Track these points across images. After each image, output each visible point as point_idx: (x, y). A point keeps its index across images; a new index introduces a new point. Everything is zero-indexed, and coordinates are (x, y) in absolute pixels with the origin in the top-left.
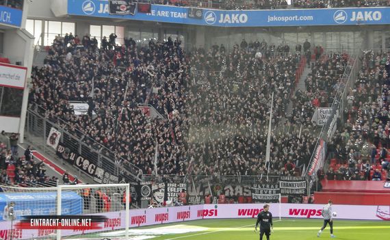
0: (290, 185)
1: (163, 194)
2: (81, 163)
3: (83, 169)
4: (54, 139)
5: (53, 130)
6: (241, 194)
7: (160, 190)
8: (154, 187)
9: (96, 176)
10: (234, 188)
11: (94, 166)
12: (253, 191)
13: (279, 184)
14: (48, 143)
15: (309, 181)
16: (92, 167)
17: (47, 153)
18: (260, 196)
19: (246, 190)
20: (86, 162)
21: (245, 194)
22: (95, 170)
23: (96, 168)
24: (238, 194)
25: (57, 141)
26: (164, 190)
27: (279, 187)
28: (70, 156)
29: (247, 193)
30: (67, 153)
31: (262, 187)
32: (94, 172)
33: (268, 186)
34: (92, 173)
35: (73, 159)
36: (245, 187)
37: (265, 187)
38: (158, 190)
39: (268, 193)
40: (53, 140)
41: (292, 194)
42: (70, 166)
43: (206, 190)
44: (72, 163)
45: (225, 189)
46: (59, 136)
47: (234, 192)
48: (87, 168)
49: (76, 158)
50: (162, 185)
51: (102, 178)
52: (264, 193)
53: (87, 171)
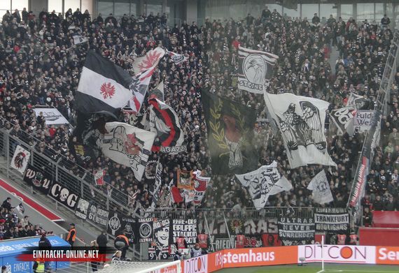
0: (328, 219)
1: (167, 234)
2: (58, 192)
3: (60, 201)
4: (21, 161)
5: (19, 149)
6: (265, 231)
7: (164, 229)
8: (156, 225)
9: (79, 210)
10: (256, 223)
11: (76, 197)
12: (280, 227)
13: (313, 218)
14: (13, 165)
15: (353, 214)
16: (73, 199)
17: (12, 179)
18: (289, 233)
19: (271, 226)
20: (65, 192)
21: (270, 231)
22: (77, 202)
23: (78, 199)
24: (262, 231)
25: (25, 164)
26: (168, 228)
27: (313, 221)
28: (43, 183)
29: (273, 229)
30: (38, 179)
31: (292, 222)
32: (76, 205)
33: (299, 220)
34: (73, 205)
35: (46, 187)
36: (270, 221)
37: (296, 221)
38: (161, 229)
39: (299, 229)
40: (19, 162)
41: (331, 231)
42: (43, 196)
43: (221, 226)
44: (46, 192)
45: (245, 224)
46: (27, 157)
47: (256, 229)
48: (66, 200)
49: (50, 186)
50: (166, 223)
51: (86, 212)
52: (294, 229)
53: (65, 203)
